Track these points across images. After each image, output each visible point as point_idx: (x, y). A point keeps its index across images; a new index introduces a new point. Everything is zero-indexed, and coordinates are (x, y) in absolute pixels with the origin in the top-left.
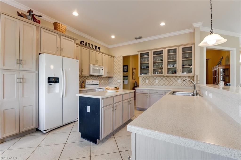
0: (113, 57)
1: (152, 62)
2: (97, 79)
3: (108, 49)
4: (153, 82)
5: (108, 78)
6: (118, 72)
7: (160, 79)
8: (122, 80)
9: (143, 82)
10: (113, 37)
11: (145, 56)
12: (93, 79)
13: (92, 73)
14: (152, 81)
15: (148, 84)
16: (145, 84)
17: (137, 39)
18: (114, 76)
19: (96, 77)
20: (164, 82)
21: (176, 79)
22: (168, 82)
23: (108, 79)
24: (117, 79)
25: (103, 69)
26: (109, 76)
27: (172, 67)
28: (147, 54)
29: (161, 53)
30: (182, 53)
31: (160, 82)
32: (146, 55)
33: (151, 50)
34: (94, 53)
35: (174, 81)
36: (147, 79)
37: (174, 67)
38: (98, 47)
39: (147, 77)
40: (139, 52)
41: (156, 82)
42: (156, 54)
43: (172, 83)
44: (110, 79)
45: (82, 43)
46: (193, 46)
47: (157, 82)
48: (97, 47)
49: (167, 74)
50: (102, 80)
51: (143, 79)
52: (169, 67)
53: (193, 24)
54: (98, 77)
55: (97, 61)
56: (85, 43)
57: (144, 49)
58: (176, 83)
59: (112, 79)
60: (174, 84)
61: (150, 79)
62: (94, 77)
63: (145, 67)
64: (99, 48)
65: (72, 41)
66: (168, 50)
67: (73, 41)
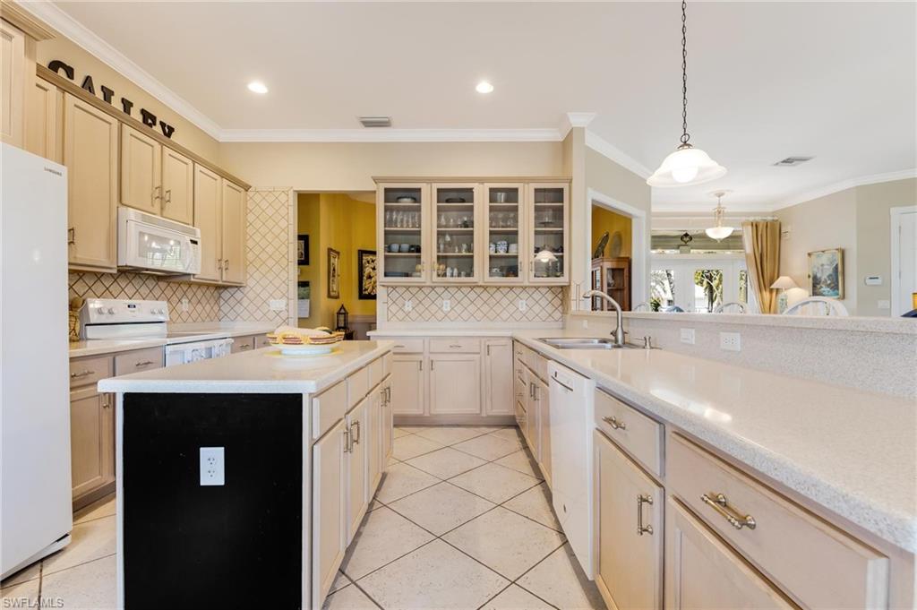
0: (247, 188)
1: (435, 229)
2: (157, 292)
3: (217, 145)
4: (434, 309)
5: (218, 287)
6: (271, 263)
7: (459, 295)
8: (291, 302)
9: (394, 308)
10: (258, 87)
11: (402, 200)
12: (130, 290)
13: (131, 259)
14: (427, 302)
15: (414, 315)
16: (401, 315)
17: (368, 124)
18: (251, 283)
19: (151, 283)
20: (472, 308)
21: (511, 295)
22: (485, 308)
23: (216, 294)
24: (264, 295)
25: (195, 243)
26: (227, 277)
27: (502, 253)
28: (413, 194)
29: (465, 196)
30: (536, 207)
31: (459, 309)
32: (405, 200)
33: (430, 181)
35: (505, 302)
36: (407, 295)
37: (507, 252)
38: (163, 124)
39: (408, 288)
41: (444, 309)
42: (447, 201)
43: (498, 309)
44: (226, 294)
45: (62, 72)
46: (565, 186)
47: (449, 309)
48: (154, 118)
49: (488, 279)
50: (185, 301)
51: (395, 295)
52: (493, 253)
53: (569, 114)
54: (163, 284)
55: (162, 197)
56: (78, 81)
57: (403, 172)
58: (512, 309)
59: (238, 295)
60: (505, 315)
61: (421, 296)
62: (137, 282)
63: (405, 246)
64: (169, 131)
65: (10, 37)
66: (492, 191)
67: (19, 39)
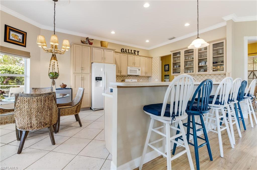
0: (152, 58)
1: (184, 61)
5: (148, 77)
6: (156, 72)
8: (159, 80)
10: (147, 41)
11: (177, 55)
12: (132, 78)
13: (129, 74)
17: (170, 39)
18: (153, 76)
19: (135, 77)
21: (210, 77)
23: (148, 78)
24: (155, 78)
25: (139, 70)
26: (148, 75)
27: (203, 65)
28: (179, 53)
29: (192, 51)
30: (213, 50)
33: (182, 49)
34: (131, 57)
37: (205, 64)
38: (137, 51)
40: (171, 52)
42: (188, 53)
44: (149, 78)
45: (123, 50)
46: (224, 41)
48: (135, 51)
50: (141, 79)
52: (200, 65)
53: (223, 18)
54: (137, 77)
55: (134, 64)
56: (125, 50)
57: (175, 49)
59: (151, 78)
62: (133, 77)
63: (178, 66)
64: (138, 52)
65: (112, 52)
66: (199, 49)
67: (113, 51)
